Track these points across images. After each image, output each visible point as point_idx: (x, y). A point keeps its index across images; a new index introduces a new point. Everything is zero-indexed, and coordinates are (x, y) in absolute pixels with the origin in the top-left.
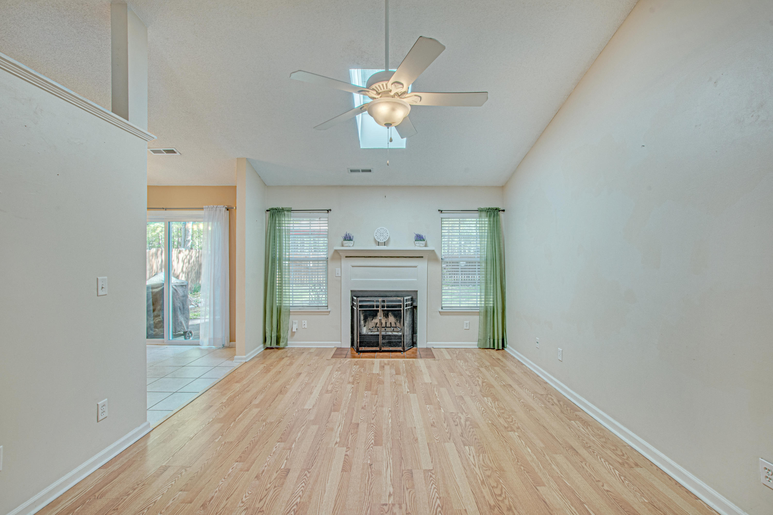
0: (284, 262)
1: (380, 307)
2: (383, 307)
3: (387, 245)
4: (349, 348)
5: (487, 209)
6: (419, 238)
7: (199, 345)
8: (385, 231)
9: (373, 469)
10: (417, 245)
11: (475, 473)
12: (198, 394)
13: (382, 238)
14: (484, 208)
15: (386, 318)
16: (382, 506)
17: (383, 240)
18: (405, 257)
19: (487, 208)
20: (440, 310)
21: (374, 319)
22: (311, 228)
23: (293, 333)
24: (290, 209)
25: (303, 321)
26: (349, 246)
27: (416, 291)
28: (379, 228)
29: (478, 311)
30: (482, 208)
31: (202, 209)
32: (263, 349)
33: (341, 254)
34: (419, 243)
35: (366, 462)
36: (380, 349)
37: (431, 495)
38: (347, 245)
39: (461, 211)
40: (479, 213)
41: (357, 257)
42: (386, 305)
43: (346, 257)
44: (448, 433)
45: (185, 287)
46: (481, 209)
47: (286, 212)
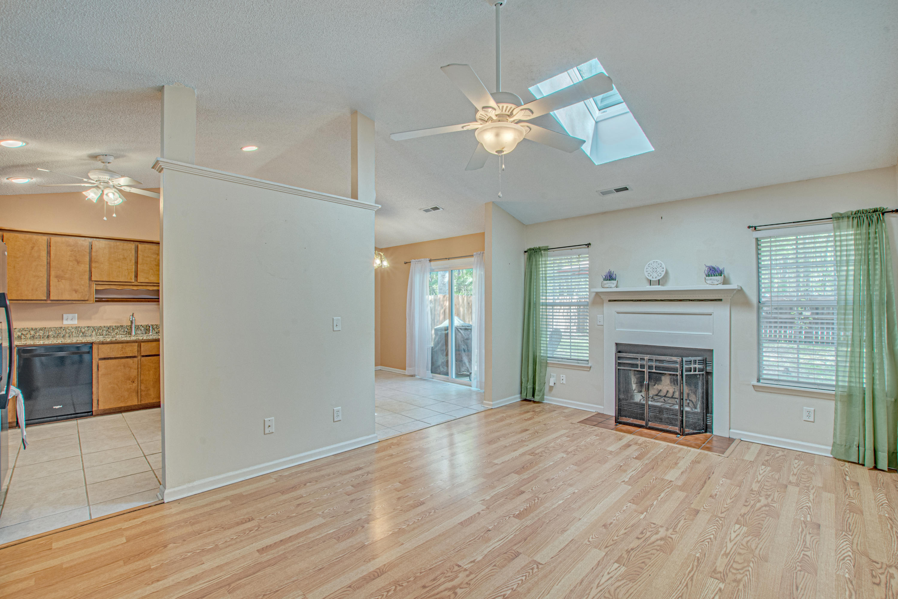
0: (541, 307)
1: (646, 368)
2: (650, 367)
3: (663, 285)
4: (612, 416)
5: (854, 213)
6: (713, 272)
7: (471, 386)
8: (660, 265)
9: (487, 535)
10: (708, 282)
11: (587, 592)
12: (430, 425)
13: (655, 275)
14: (844, 213)
15: (674, 384)
16: (454, 565)
17: (656, 278)
18: (691, 300)
19: (852, 212)
20: (755, 383)
21: (656, 385)
22: (572, 267)
23: (551, 388)
24: (547, 248)
25: (561, 375)
26: (611, 286)
27: (711, 351)
28: (651, 262)
29: (833, 393)
30: (842, 212)
31: (472, 256)
32: (519, 400)
33: (602, 297)
34: (711, 280)
35: (488, 526)
36: (647, 424)
37: (510, 583)
38: (607, 286)
39: (793, 222)
40: (835, 222)
41: (622, 300)
42: (654, 366)
43: (610, 301)
44: (613, 540)
45: (470, 330)
46: (839, 216)
47: (542, 252)
